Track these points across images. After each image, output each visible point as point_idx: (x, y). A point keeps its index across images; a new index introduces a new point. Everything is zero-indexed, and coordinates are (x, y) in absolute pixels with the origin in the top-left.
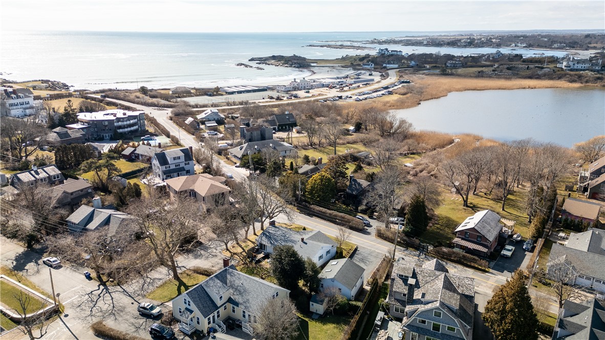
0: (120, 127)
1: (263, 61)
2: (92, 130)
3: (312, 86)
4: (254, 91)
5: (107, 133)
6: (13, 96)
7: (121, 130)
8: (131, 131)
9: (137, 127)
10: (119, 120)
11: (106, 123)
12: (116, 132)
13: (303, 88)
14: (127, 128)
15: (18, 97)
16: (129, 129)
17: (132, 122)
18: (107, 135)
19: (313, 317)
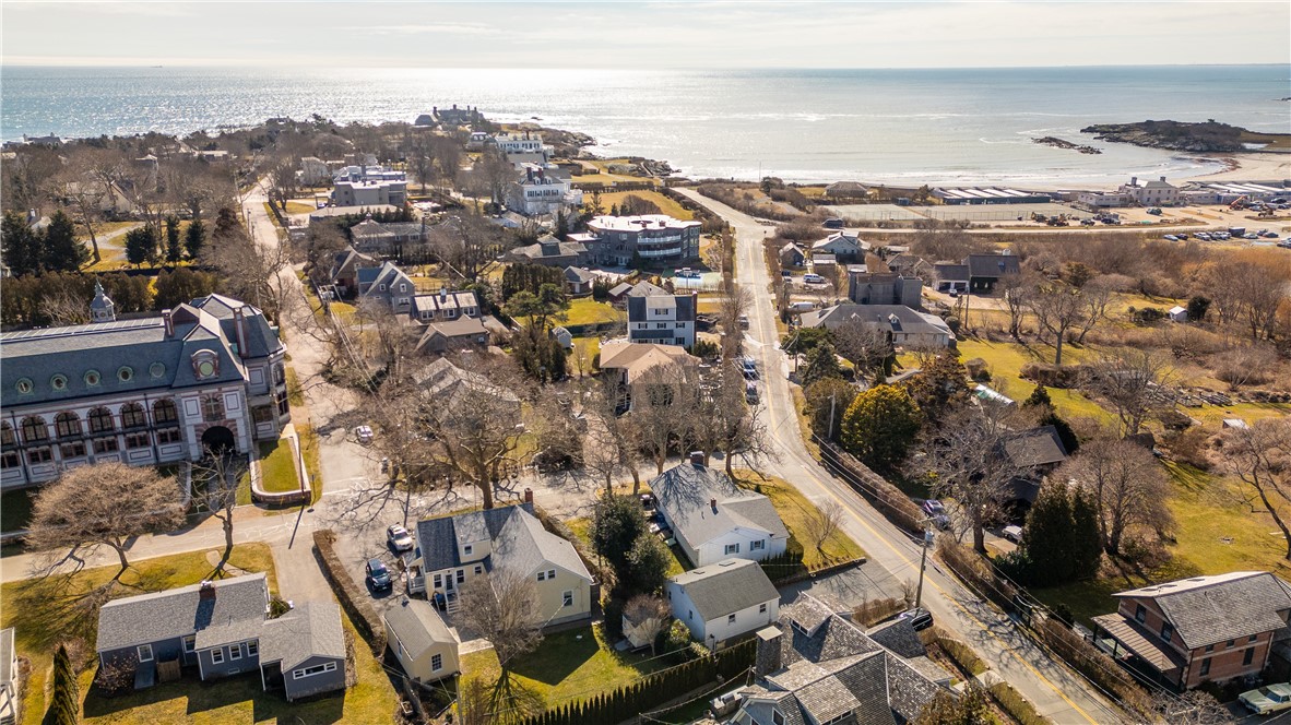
0: (649, 247)
1: (1113, 133)
2: (602, 246)
3: (1182, 198)
4: (1014, 200)
5: (624, 255)
6: (537, 179)
7: (647, 253)
8: (665, 257)
9: (679, 250)
10: (647, 233)
11: (624, 237)
12: (636, 255)
13: (1153, 200)
14: (659, 249)
15: (543, 181)
16: (662, 252)
17: (669, 239)
18: (624, 259)
19: (616, 646)
